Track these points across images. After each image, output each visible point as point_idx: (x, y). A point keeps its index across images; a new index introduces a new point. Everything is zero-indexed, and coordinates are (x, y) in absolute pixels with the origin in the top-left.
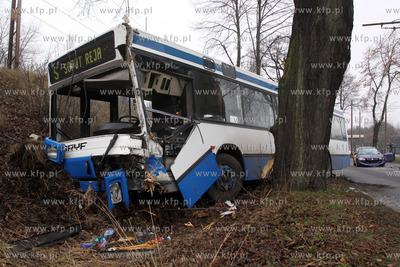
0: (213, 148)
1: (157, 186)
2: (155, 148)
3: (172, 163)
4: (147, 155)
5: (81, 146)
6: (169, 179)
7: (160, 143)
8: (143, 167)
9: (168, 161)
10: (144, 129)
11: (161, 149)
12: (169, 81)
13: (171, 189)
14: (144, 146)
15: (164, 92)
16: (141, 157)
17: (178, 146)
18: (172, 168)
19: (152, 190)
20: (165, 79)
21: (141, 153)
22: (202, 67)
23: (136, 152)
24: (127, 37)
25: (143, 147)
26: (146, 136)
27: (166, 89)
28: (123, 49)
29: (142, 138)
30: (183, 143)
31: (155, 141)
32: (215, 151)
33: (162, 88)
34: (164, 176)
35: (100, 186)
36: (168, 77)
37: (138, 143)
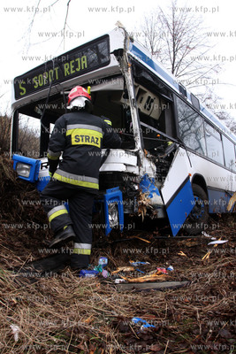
2: (149, 168)
3: (162, 186)
4: (141, 174)
7: (154, 162)
8: (137, 188)
11: (155, 168)
12: (152, 100)
13: (160, 215)
15: (146, 112)
16: (135, 175)
18: (162, 191)
19: (143, 214)
21: (135, 170)
23: (131, 170)
25: (138, 164)
26: (141, 152)
28: (119, 53)
29: (137, 154)
30: (169, 166)
31: (149, 159)
33: (145, 107)
36: (151, 96)
37: (133, 160)
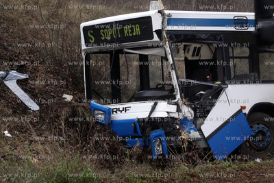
0: (243, 108)
1: (190, 143)
2: (187, 112)
3: (202, 123)
4: (181, 117)
5: (125, 110)
6: (199, 137)
7: (191, 107)
8: (178, 127)
9: (199, 121)
10: (178, 96)
11: (192, 112)
12: (199, 49)
13: (202, 145)
14: (179, 110)
15: (195, 58)
16: (176, 119)
17: (208, 108)
18: (202, 127)
19: (185, 145)
20: (195, 48)
21: (176, 116)
23: (172, 115)
24: (162, 22)
25: (177, 111)
26: (180, 102)
27: (197, 55)
28: (159, 32)
29: (176, 104)
30: (212, 105)
31: (187, 105)
32: (246, 111)
33: (193, 55)
34: (195, 134)
35: (145, 142)
36: (198, 46)
37: (173, 108)
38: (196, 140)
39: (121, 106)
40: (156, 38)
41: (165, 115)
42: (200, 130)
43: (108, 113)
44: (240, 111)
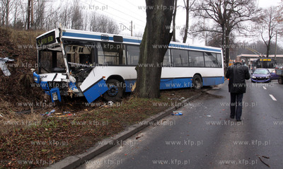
0: (104, 77)
2: (72, 79)
6: (79, 91)
7: (74, 77)
9: (79, 84)
10: (68, 71)
11: (75, 79)
12: (82, 49)
13: (81, 95)
14: (67, 78)
18: (80, 86)
19: (71, 95)
20: (80, 48)
21: (66, 81)
22: (100, 40)
23: (64, 80)
24: (60, 34)
26: (68, 74)
27: (82, 52)
28: (58, 39)
29: (66, 75)
31: (72, 76)
32: (106, 79)
33: (79, 51)
36: (82, 47)
37: (65, 77)
38: (76, 93)
39: (44, 75)
40: (57, 42)
41: (60, 80)
42: (79, 88)
43: (40, 79)
44: (102, 79)
